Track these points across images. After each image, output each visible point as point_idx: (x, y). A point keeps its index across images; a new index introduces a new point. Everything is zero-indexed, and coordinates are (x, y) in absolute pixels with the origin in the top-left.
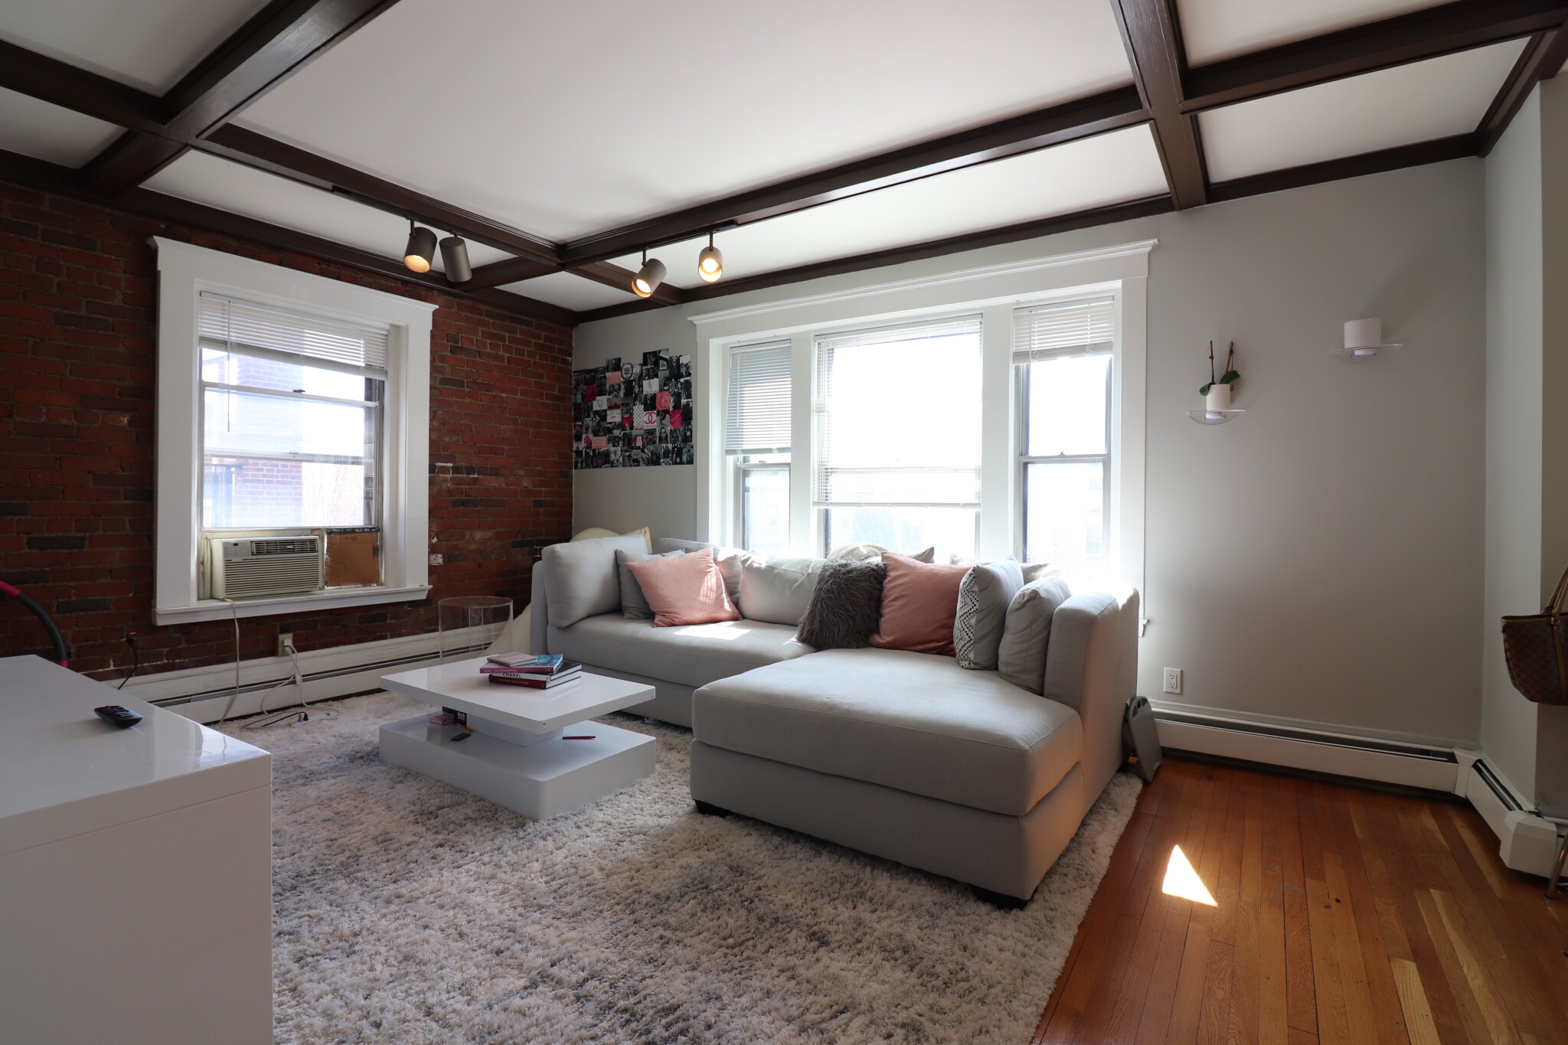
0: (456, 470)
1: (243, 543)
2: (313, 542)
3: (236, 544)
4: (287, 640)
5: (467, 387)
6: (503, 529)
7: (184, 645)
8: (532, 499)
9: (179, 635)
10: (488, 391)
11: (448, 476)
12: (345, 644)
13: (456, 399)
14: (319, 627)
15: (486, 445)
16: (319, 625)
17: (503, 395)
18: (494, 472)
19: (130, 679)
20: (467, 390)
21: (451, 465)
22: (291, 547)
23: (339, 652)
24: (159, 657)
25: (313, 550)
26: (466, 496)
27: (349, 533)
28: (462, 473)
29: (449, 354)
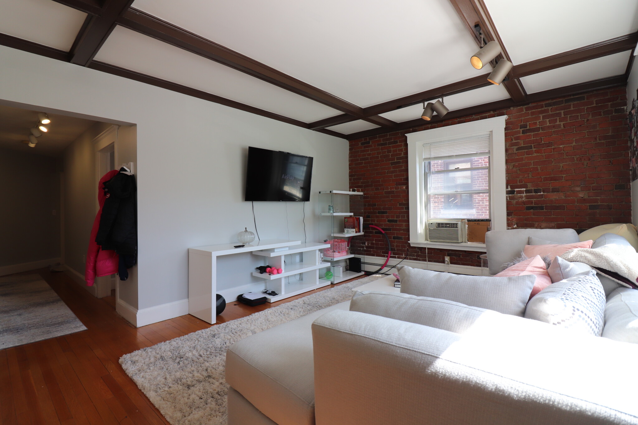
0: (527, 191)
1: (434, 223)
2: (457, 224)
3: (432, 224)
4: (447, 259)
5: (534, 148)
6: (563, 222)
7: (420, 254)
8: (588, 204)
9: (418, 250)
10: (549, 146)
11: (523, 195)
12: (471, 265)
13: (527, 156)
14: (461, 257)
15: (549, 176)
16: (461, 256)
17: (561, 146)
18: (555, 190)
19: (404, 260)
20: (534, 149)
21: (524, 189)
22: (449, 225)
23: (467, 268)
24: (414, 256)
25: (457, 227)
26: (535, 204)
27: (477, 221)
28: (532, 193)
29: (521, 134)
